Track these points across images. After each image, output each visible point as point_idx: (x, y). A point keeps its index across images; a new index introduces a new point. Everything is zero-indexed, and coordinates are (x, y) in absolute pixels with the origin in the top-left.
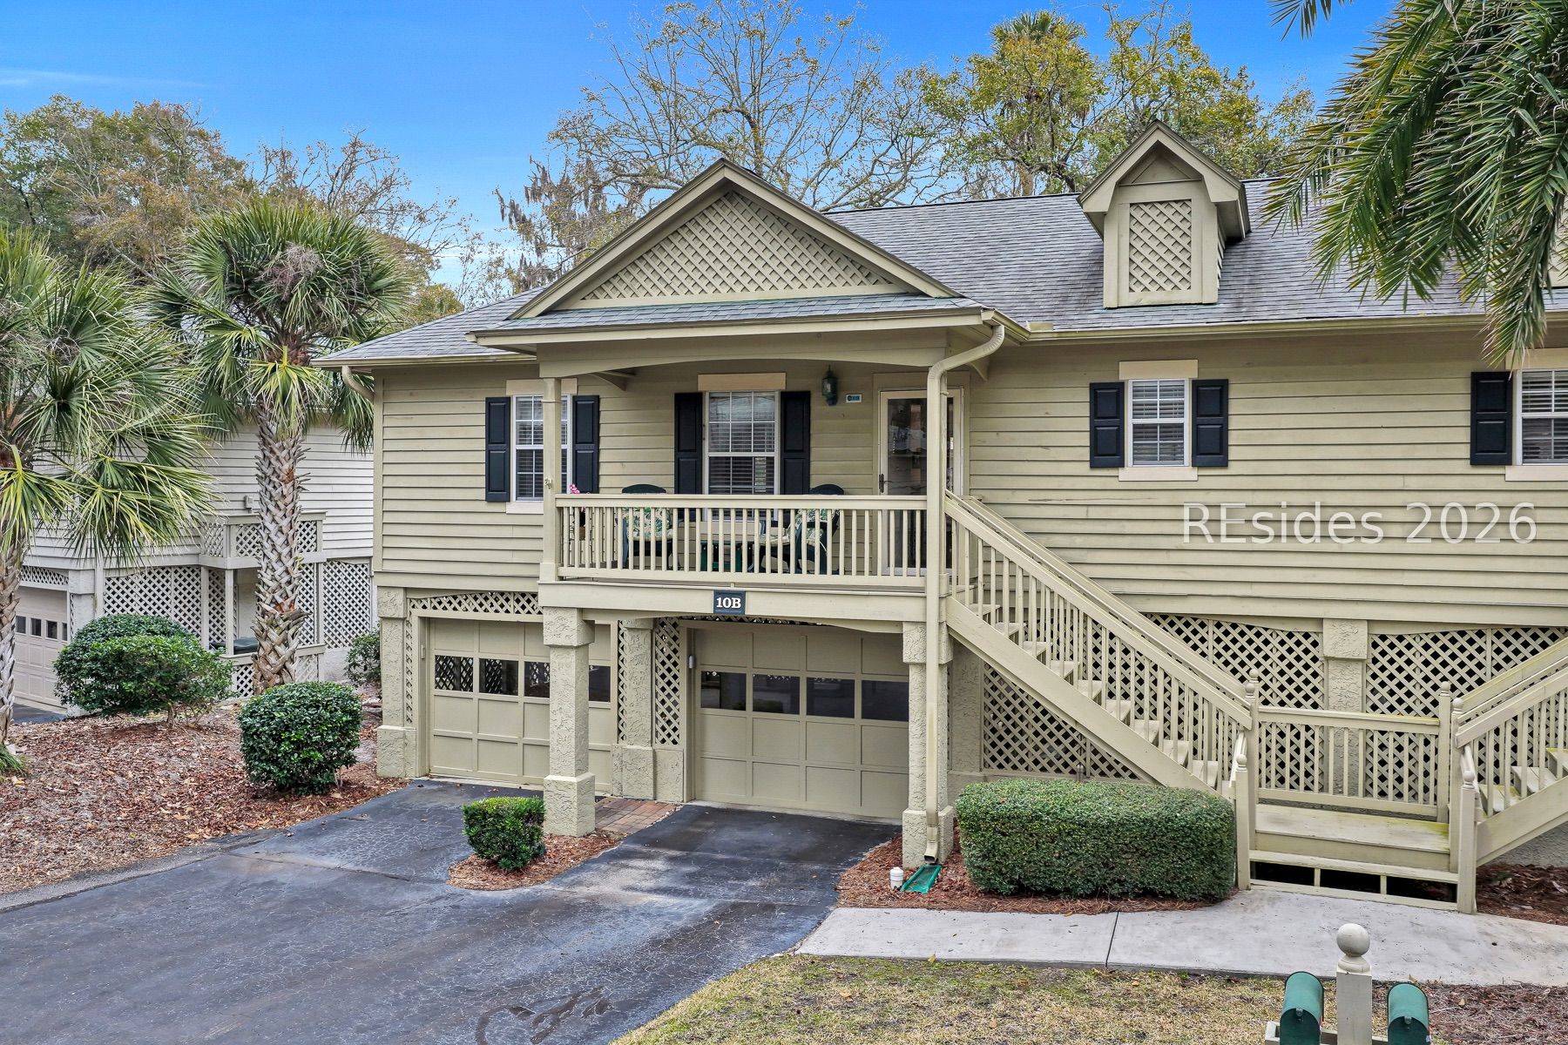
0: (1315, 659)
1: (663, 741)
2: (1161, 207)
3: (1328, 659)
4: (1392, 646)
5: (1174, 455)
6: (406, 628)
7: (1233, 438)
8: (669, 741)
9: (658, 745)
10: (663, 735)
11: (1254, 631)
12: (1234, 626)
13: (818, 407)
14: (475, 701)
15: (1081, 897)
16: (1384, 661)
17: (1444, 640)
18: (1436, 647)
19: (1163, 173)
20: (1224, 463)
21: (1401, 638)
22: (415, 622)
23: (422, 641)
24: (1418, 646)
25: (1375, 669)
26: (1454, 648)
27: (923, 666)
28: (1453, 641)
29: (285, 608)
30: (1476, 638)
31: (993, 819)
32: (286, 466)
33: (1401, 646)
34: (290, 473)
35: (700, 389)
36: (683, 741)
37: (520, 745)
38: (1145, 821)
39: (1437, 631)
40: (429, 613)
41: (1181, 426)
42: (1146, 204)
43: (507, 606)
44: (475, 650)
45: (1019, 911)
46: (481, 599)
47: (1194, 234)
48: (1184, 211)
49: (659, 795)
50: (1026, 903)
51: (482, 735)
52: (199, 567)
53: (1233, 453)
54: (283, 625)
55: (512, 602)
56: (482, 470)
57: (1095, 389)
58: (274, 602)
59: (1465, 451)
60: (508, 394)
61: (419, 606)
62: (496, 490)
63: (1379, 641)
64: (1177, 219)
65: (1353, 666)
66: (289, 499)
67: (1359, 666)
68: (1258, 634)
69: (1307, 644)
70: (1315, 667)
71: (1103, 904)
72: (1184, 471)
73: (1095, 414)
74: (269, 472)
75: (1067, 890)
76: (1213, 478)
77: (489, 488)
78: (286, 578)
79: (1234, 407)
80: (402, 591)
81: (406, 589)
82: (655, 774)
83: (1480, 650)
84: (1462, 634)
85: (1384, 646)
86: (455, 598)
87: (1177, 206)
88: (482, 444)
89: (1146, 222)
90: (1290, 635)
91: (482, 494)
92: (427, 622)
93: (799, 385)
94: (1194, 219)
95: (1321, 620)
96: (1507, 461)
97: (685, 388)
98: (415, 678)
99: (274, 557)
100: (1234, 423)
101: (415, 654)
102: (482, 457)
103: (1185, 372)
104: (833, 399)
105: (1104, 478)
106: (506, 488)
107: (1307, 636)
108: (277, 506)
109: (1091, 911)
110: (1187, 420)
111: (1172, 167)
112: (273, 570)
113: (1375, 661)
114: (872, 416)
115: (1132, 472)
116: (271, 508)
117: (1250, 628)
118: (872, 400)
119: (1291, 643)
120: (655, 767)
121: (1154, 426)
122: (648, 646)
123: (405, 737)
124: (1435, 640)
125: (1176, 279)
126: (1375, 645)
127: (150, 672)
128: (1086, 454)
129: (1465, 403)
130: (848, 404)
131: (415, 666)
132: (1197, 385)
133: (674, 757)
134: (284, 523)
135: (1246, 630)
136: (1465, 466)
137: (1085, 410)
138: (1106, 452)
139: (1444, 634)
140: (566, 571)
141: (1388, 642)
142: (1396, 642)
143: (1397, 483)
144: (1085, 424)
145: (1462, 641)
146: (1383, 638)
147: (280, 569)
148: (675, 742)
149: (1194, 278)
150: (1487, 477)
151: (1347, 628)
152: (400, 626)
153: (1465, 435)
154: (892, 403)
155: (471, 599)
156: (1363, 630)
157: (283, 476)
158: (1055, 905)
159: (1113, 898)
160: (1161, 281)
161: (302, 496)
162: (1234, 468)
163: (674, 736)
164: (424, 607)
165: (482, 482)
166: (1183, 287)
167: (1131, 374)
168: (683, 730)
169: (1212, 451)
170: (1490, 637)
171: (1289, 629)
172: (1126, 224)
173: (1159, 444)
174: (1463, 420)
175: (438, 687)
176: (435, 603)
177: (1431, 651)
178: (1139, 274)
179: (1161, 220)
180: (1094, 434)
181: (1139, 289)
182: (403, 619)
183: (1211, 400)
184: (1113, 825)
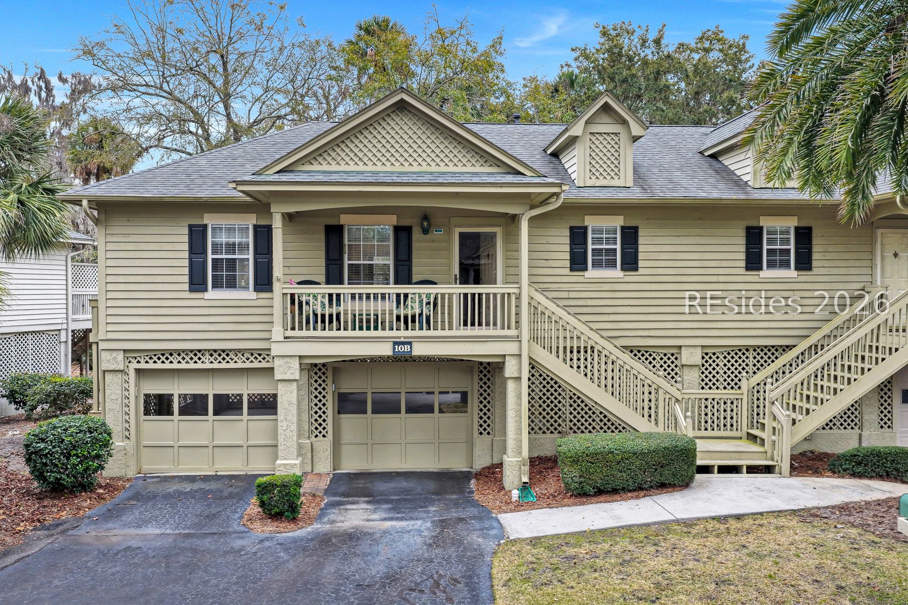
0: (676, 366)
1: (316, 436)
2: (605, 136)
3: (682, 366)
4: (710, 358)
5: (612, 264)
6: (124, 377)
7: (641, 256)
8: (320, 436)
9: (313, 439)
10: (317, 432)
11: (649, 353)
12: (639, 351)
13: (416, 235)
14: (176, 421)
15: (630, 491)
16: (707, 365)
17: (732, 354)
18: (729, 357)
19: (605, 118)
20: (636, 269)
21: (714, 354)
22: (132, 374)
23: (136, 385)
24: (721, 357)
25: (703, 369)
26: (736, 357)
27: (518, 379)
28: (736, 354)
30: (745, 352)
33: (714, 358)
35: (342, 223)
36: (330, 436)
37: (211, 448)
39: (729, 349)
40: (143, 366)
41: (616, 249)
42: (597, 133)
43: (203, 359)
44: (176, 389)
45: (600, 502)
46: (183, 355)
47: (622, 151)
48: (616, 139)
49: (314, 469)
50: (602, 498)
51: (181, 443)
53: (641, 264)
55: (207, 356)
56: (186, 271)
57: (572, 230)
59: (743, 264)
60: (205, 222)
61: (135, 361)
62: (197, 283)
63: (705, 356)
64: (613, 143)
65: (694, 368)
67: (697, 368)
68: (650, 355)
69: (673, 358)
70: (677, 370)
71: (642, 493)
72: (616, 273)
73: (572, 243)
75: (623, 489)
76: (631, 277)
77: (191, 283)
79: (641, 240)
80: (122, 352)
81: (125, 351)
82: (312, 457)
83: (747, 358)
84: (740, 350)
85: (707, 358)
86: (163, 355)
87: (612, 136)
88: (186, 255)
89: (597, 142)
90: (665, 355)
91: (186, 287)
92: (138, 371)
93: (405, 222)
94: (622, 144)
95: (680, 347)
96: (761, 269)
97: (332, 222)
100: (641, 248)
101: (130, 393)
102: (186, 263)
103: (617, 222)
104: (425, 231)
105: (577, 277)
106: (204, 283)
107: (673, 355)
109: (637, 497)
110: (618, 247)
111: (610, 115)
113: (703, 365)
114: (449, 241)
115: (592, 273)
117: (647, 352)
118: (449, 232)
119: (665, 358)
120: (312, 452)
121: (602, 249)
122: (306, 379)
123: (126, 449)
124: (729, 354)
125: (612, 174)
126: (703, 358)
128: (567, 264)
129: (743, 241)
130: (435, 234)
132: (623, 229)
133: (324, 446)
135: (645, 353)
136: (743, 271)
137: (567, 240)
138: (578, 262)
139: (732, 351)
141: (709, 356)
142: (712, 356)
143: (714, 279)
144: (567, 248)
145: (740, 354)
146: (707, 354)
148: (324, 436)
149: (622, 174)
150: (752, 276)
151: (692, 350)
152: (120, 375)
153: (743, 256)
154: (462, 235)
155: (175, 355)
156: (699, 350)
158: (617, 497)
159: (646, 490)
160: (605, 174)
162: (641, 271)
163: (324, 432)
164: (139, 362)
165: (186, 279)
166: (616, 178)
167: (591, 222)
168: (330, 428)
169: (631, 263)
170: (751, 351)
171: (665, 352)
172: (588, 143)
173: (605, 260)
174: (743, 248)
175: (145, 414)
176: (147, 359)
177: (727, 359)
178: (594, 170)
179: (605, 142)
180: (572, 253)
181: (594, 178)
182: (122, 371)
183: (630, 236)
184: (649, 452)
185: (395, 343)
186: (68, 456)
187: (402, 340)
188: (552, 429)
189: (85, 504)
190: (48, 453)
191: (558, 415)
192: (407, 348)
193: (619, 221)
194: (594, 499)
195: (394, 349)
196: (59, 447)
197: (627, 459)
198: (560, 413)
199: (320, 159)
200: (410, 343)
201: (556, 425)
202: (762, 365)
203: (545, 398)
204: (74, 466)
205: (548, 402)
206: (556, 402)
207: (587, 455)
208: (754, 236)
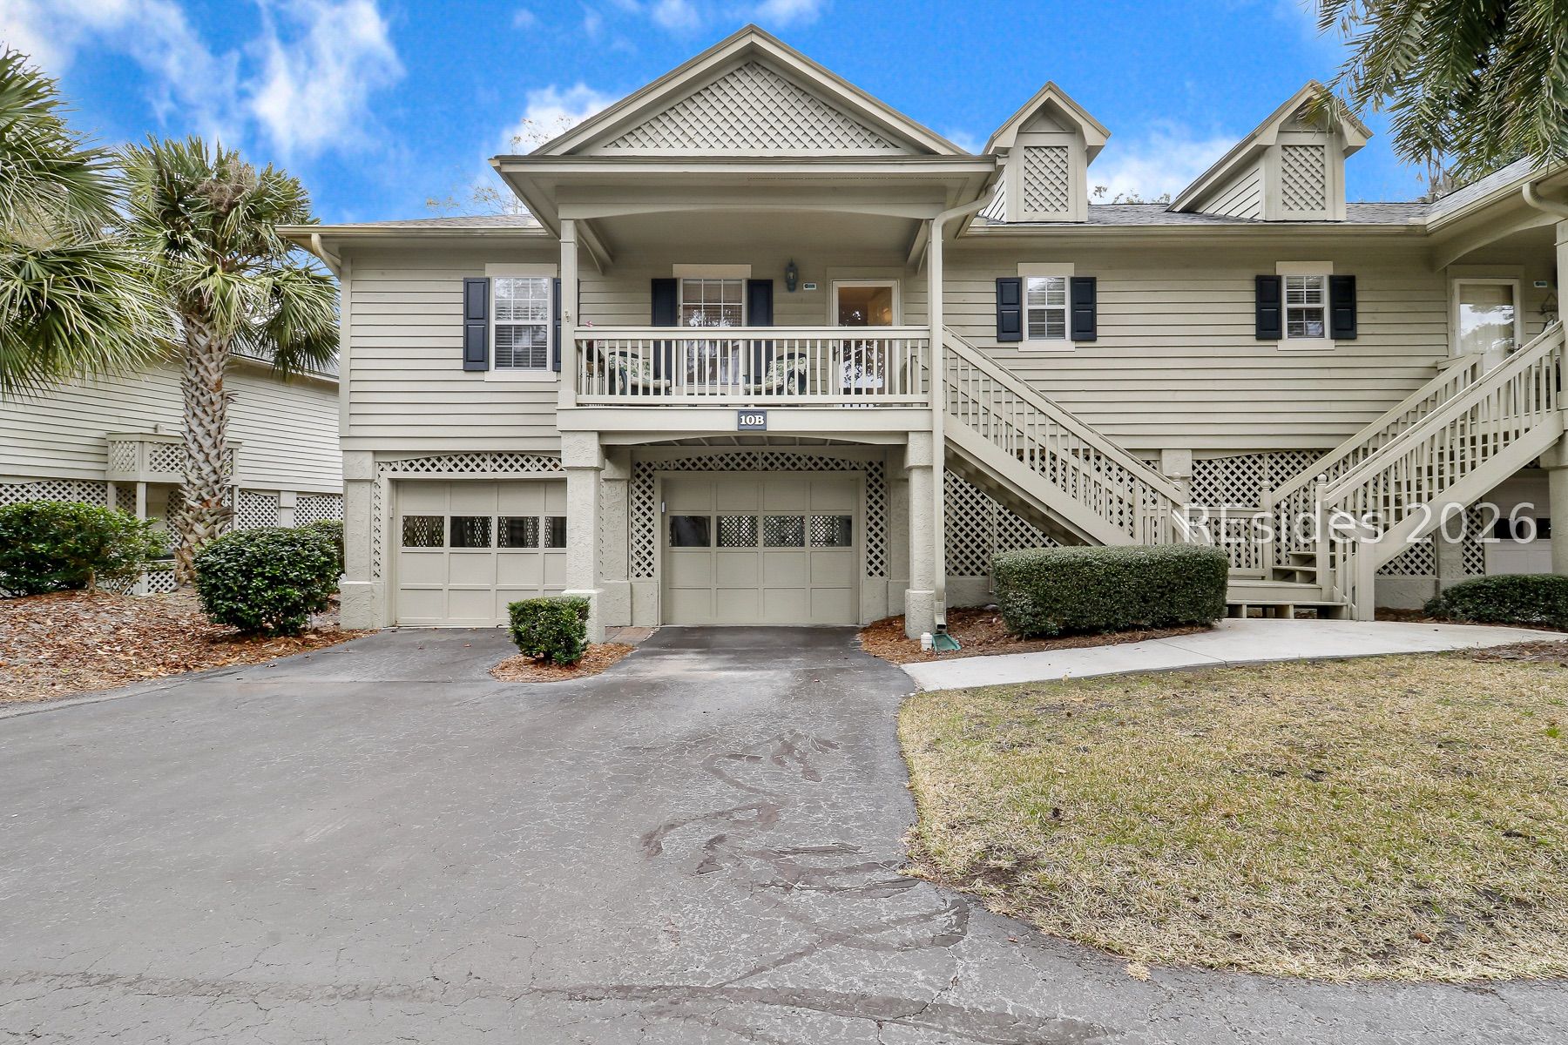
1: (639, 575)
2: (1046, 151)
4: (1205, 468)
5: (1058, 332)
6: (374, 490)
7: (1100, 320)
8: (644, 574)
9: (634, 579)
10: (639, 570)
13: (779, 293)
14: (446, 554)
15: (1119, 631)
16: (1200, 478)
17: (1238, 462)
18: (1233, 467)
19: (1047, 126)
20: (1094, 339)
21: (1210, 462)
22: (385, 486)
23: (391, 502)
24: (1221, 466)
25: (1194, 484)
26: (1244, 468)
27: (928, 467)
28: (1243, 462)
29: (212, 504)
30: (1257, 460)
32: (215, 377)
33: (1210, 467)
34: (219, 385)
35: (674, 276)
36: (657, 575)
37: (493, 591)
39: (1232, 455)
40: (400, 475)
41: (1063, 311)
42: (1035, 148)
43: (483, 465)
44: (446, 508)
45: (1070, 647)
46: (456, 460)
47: (1070, 172)
48: (1063, 155)
49: (635, 622)
50: (1072, 641)
51: (453, 585)
52: (105, 483)
53: (1100, 331)
54: (209, 519)
55: (489, 461)
56: (460, 342)
57: (1001, 283)
58: (200, 499)
59: (1253, 330)
60: (487, 275)
61: (389, 469)
62: (475, 359)
63: (1196, 465)
64: (1058, 161)
66: (217, 407)
67: (1185, 483)
71: (1140, 635)
72: (1065, 344)
73: (1001, 302)
74: (196, 380)
75: (1108, 627)
76: (1086, 350)
77: (467, 359)
78: (213, 478)
79: (1100, 298)
80: (371, 454)
81: (375, 452)
82: (632, 604)
83: (1260, 468)
84: (1249, 457)
85: (1200, 468)
86: (428, 460)
87: (1057, 151)
88: (460, 320)
89: (1035, 161)
91: (460, 364)
92: (396, 483)
93: (763, 275)
94: (1070, 161)
95: (1160, 451)
96: (1280, 337)
97: (661, 275)
98: (384, 540)
99: (200, 457)
100: (1100, 309)
101: (384, 514)
102: (460, 331)
105: (1007, 350)
106: (484, 359)
108: (205, 412)
109: (1133, 640)
110: (1067, 307)
111: (1054, 123)
112: (200, 469)
113: (1194, 479)
114: (825, 301)
115: (1029, 344)
116: (198, 412)
118: (825, 287)
120: (632, 597)
121: (1043, 311)
122: (625, 494)
123: (372, 591)
124: (1232, 462)
125: (1057, 204)
126: (1194, 468)
127: (67, 535)
128: (993, 331)
129: (1252, 297)
131: (384, 525)
132: (1074, 281)
133: (649, 589)
134: (213, 427)
136: (1252, 341)
137: (993, 298)
138: (1008, 329)
139: (1238, 458)
140: (584, 398)
141: (1202, 465)
142: (1207, 465)
143: (1210, 352)
144: (994, 309)
145: (1249, 462)
146: (1199, 462)
147: (207, 469)
148: (649, 575)
149: (1071, 204)
150: (1266, 349)
151: (1178, 454)
152: (367, 486)
153: (1252, 319)
154: (842, 292)
155: (445, 460)
156: (1187, 457)
157: (212, 385)
159: (1146, 628)
160: (1046, 205)
161: (230, 406)
162: (1100, 342)
163: (649, 570)
164: (394, 470)
165: (460, 353)
166: (1062, 209)
167: (1027, 272)
168: (657, 564)
169: (1085, 330)
170: (1266, 459)
172: (1023, 162)
173: (1047, 324)
174: (1252, 308)
175: (405, 544)
176: (406, 465)
177: (1230, 470)
178: (1030, 199)
179: (1046, 161)
180: (1000, 317)
181: (1030, 210)
182: (371, 481)
183: (1084, 291)
184: (1153, 564)
185: (736, 413)
187: (752, 408)
188: (973, 568)
189: (276, 650)
190: (219, 570)
191: (981, 549)
192: (759, 419)
193: (1067, 271)
194: (1058, 643)
195: (739, 420)
196: (237, 561)
197: (1114, 575)
198: (985, 546)
199: (631, 139)
200: (763, 413)
201: (979, 563)
202: (1288, 473)
203: (962, 524)
205: (968, 529)
206: (978, 530)
207: (1047, 569)
208: (1267, 290)
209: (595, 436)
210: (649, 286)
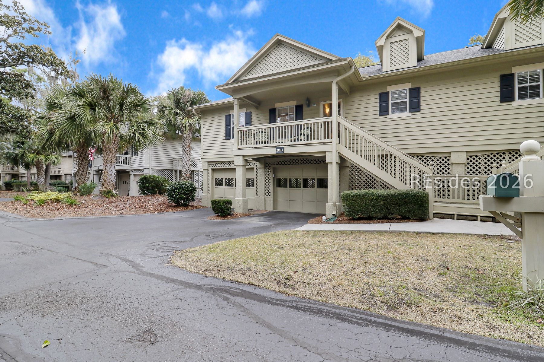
0: (448, 164)
1: (267, 195)
2: (400, 42)
3: (452, 164)
4: (474, 159)
5: (404, 110)
6: (208, 172)
7: (422, 103)
8: (268, 195)
9: (266, 196)
10: (267, 194)
11: (429, 157)
12: (423, 157)
13: (305, 109)
14: (224, 188)
16: (471, 163)
17: (492, 156)
19: (400, 33)
20: (419, 111)
21: (477, 156)
22: (210, 170)
23: (212, 174)
24: (483, 158)
25: (468, 166)
26: (495, 158)
27: (331, 163)
28: (495, 156)
29: (188, 175)
30: (502, 155)
31: (352, 197)
32: (188, 144)
33: (477, 159)
34: (189, 146)
35: (275, 107)
36: (272, 195)
38: (400, 194)
39: (489, 153)
40: (213, 168)
41: (406, 102)
42: (395, 42)
44: (224, 177)
46: (225, 164)
47: (409, 48)
48: (406, 42)
49: (266, 209)
50: (362, 221)
52: (173, 170)
53: (422, 107)
54: (187, 179)
56: (225, 132)
57: (381, 95)
58: (185, 174)
59: (498, 98)
60: (230, 113)
61: (211, 166)
62: (228, 136)
64: (404, 45)
65: (461, 165)
66: (189, 151)
67: (463, 165)
68: (430, 158)
69: (446, 160)
70: (448, 166)
71: (386, 221)
72: (407, 114)
73: (380, 101)
74: (184, 145)
75: (375, 217)
76: (416, 115)
77: (226, 136)
78: (188, 169)
79: (422, 94)
81: (208, 162)
83: (504, 158)
84: (498, 154)
85: (471, 159)
86: (219, 163)
87: (404, 41)
88: (225, 126)
89: (395, 47)
90: (440, 158)
91: (225, 138)
92: (213, 170)
93: (300, 103)
94: (409, 44)
95: (450, 153)
96: (513, 100)
97: (272, 107)
98: (210, 183)
99: (185, 164)
100: (422, 99)
101: (210, 178)
102: (225, 129)
104: (309, 105)
105: (384, 118)
106: (230, 136)
107: (446, 158)
108: (186, 152)
109: (383, 222)
110: (408, 100)
111: (403, 31)
112: (185, 167)
113: (468, 163)
114: (319, 109)
115: (391, 116)
116: (185, 153)
117: (428, 157)
118: (319, 105)
119: (441, 160)
120: (265, 202)
121: (398, 103)
122: (263, 172)
123: (208, 197)
124: (488, 156)
125: (404, 62)
126: (468, 159)
127: (152, 182)
128: (378, 112)
129: (498, 84)
130: (314, 106)
131: (210, 180)
132: (411, 90)
133: (270, 199)
134: (188, 156)
135: (426, 157)
136: (499, 103)
137: (378, 100)
138: (383, 111)
139: (491, 154)
140: (240, 147)
143: (476, 110)
144: (378, 104)
145: (498, 156)
146: (471, 157)
147: (186, 166)
148: (270, 196)
149: (409, 61)
150: (506, 105)
151: (459, 154)
153: (498, 94)
154: (324, 105)
155: (222, 164)
156: (464, 155)
157: (187, 146)
158: (371, 221)
159: (390, 219)
160: (399, 62)
161: (192, 151)
162: (422, 112)
163: (270, 194)
165: (225, 135)
166: (406, 63)
167: (390, 89)
168: (272, 193)
169: (415, 107)
170: (507, 154)
171: (440, 156)
172: (389, 48)
173: (400, 107)
174: (498, 89)
175: (216, 185)
176: (215, 165)
177: (487, 160)
178: (393, 62)
179: (399, 46)
180: (380, 107)
181: (393, 66)
182: (208, 169)
183: (415, 93)
185: (277, 148)
186: (174, 192)
189: (180, 209)
192: (281, 150)
193: (408, 86)
195: (276, 150)
199: (250, 74)
200: (283, 148)
203: (367, 181)
204: (176, 195)
205: (369, 183)
206: (373, 184)
208: (507, 80)
209: (242, 157)
210: (269, 111)
